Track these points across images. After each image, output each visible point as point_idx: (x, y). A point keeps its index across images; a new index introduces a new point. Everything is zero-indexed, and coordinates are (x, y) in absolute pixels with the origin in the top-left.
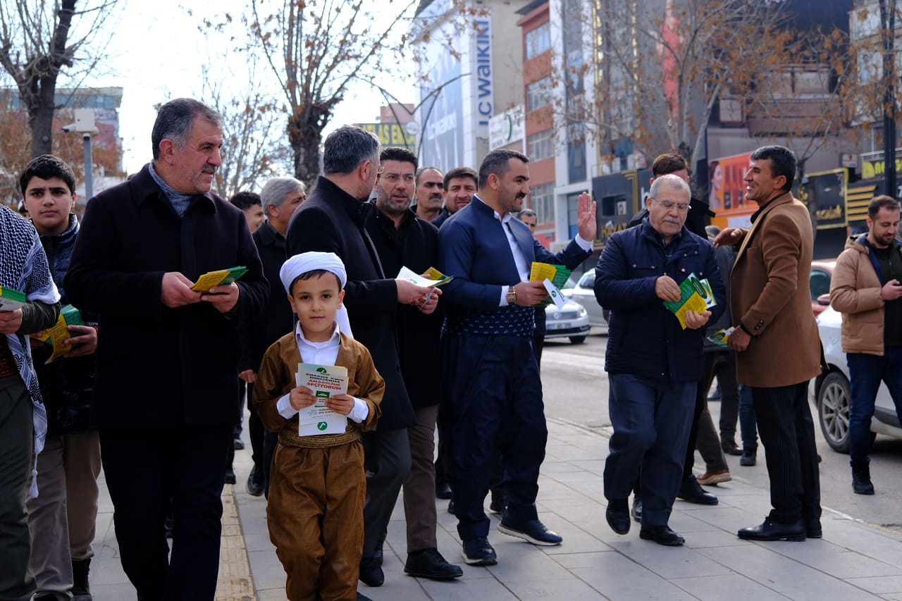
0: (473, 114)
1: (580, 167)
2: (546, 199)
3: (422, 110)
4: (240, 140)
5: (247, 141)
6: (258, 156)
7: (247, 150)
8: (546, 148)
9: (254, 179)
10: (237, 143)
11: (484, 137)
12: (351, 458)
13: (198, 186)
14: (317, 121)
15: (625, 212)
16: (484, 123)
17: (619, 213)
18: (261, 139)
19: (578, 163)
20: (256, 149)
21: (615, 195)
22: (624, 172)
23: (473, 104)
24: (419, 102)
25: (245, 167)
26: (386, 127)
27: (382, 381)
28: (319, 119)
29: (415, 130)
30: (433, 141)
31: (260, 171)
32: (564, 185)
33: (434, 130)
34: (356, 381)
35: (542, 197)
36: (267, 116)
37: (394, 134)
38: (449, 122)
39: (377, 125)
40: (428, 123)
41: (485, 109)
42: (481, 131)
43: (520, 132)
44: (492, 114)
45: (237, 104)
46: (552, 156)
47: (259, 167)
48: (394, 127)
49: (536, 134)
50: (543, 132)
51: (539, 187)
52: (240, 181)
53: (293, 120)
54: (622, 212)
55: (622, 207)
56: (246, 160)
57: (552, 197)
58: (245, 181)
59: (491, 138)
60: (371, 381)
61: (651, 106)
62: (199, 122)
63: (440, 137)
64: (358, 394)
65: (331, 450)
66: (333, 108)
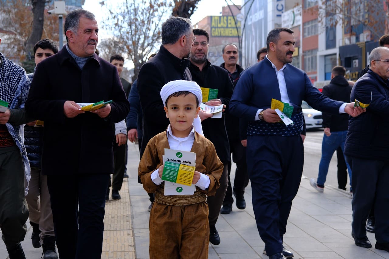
0: (273, 11)
1: (332, 40)
2: (312, 58)
3: (245, 8)
4: (146, 22)
5: (150, 23)
6: (155, 31)
7: (150, 28)
8: (313, 30)
9: (153, 44)
10: (144, 24)
11: (279, 23)
12: (199, 213)
13: (87, 52)
14: (188, 11)
15: (357, 66)
16: (279, 16)
17: (354, 66)
18: (157, 22)
19: (331, 38)
20: (155, 28)
21: (352, 56)
22: (358, 43)
23: (273, 5)
24: (244, 4)
25: (148, 37)
26: (225, 18)
27: (221, 165)
28: (189, 9)
29: (241, 18)
30: (251, 25)
31: (156, 40)
32: (323, 51)
33: (251, 19)
34: (204, 163)
35: (310, 57)
36: (162, 9)
37: (229, 22)
38: (260, 15)
39: (220, 17)
40: (248, 16)
41: (280, 8)
42: (277, 20)
43: (299, 20)
44: (284, 10)
45: (145, 2)
46: (317, 34)
47: (156, 38)
48: (229, 18)
49: (308, 22)
50: (312, 21)
51: (309, 51)
52: (146, 44)
53: (175, 10)
54: (356, 65)
55: (356, 63)
56: (149, 34)
57: (316, 57)
58: (148, 45)
59: (283, 24)
60: (214, 164)
61: (378, 5)
62: (83, 20)
63: (255, 23)
64: (205, 172)
65: (186, 208)
66: (197, 4)
